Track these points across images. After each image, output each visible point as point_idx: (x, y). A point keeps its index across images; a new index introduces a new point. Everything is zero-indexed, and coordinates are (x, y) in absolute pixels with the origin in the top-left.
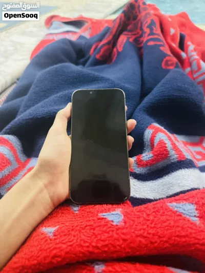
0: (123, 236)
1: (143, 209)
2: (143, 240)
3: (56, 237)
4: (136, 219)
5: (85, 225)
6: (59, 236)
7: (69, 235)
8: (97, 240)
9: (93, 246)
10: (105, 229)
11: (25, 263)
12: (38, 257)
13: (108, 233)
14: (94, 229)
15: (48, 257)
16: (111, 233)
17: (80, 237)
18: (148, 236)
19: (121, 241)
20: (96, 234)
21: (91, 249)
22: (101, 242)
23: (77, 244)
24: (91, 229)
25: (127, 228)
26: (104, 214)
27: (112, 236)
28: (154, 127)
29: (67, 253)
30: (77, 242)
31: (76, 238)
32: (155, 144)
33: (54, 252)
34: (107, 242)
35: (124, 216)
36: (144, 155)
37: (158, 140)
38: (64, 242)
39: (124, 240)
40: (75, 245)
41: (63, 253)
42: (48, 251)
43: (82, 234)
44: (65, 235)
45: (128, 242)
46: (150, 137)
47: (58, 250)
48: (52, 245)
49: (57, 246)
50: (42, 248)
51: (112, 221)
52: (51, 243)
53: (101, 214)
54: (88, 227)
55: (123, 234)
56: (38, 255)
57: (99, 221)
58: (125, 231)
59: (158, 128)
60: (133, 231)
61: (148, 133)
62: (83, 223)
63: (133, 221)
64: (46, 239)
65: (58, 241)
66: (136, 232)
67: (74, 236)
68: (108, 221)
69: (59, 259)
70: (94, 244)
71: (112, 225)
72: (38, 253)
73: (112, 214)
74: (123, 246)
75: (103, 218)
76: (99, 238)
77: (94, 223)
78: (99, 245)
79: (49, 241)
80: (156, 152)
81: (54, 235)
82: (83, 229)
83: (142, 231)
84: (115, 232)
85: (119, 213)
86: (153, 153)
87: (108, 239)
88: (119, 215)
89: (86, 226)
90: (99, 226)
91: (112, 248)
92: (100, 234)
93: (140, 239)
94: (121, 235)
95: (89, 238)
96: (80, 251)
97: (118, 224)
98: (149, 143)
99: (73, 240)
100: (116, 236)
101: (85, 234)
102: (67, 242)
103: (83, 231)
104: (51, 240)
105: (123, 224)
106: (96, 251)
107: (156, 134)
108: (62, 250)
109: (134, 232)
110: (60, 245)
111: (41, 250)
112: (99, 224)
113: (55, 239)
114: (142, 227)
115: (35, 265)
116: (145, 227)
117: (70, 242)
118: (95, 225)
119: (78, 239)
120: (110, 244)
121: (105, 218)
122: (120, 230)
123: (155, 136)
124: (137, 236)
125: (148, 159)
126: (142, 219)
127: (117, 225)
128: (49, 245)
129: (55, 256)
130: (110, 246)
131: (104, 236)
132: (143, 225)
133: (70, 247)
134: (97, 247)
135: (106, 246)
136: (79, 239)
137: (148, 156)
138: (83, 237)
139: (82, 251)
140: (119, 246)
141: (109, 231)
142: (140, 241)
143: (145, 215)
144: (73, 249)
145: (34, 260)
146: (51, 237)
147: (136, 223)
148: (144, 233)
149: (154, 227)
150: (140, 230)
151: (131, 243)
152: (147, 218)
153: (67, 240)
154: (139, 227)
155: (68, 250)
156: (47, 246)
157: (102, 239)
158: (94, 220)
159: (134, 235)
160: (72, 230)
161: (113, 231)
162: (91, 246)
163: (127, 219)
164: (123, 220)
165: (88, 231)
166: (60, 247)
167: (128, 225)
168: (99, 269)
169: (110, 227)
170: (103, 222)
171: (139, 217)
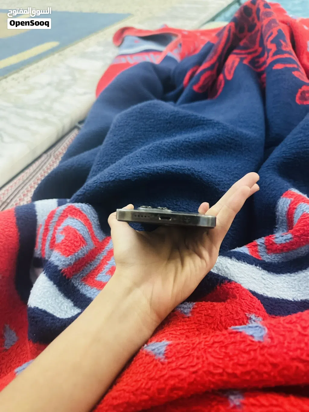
0: (272, 359)
1: (295, 320)
2: (301, 365)
3: (170, 360)
4: (287, 334)
5: (212, 341)
6: (174, 358)
7: (189, 355)
8: (234, 364)
9: (229, 374)
10: (242, 346)
11: (130, 398)
12: (149, 389)
13: (248, 353)
14: (226, 347)
15: (163, 389)
16: (252, 353)
17: (207, 359)
19: (270, 367)
20: (231, 354)
21: (225, 378)
22: (240, 368)
23: (205, 369)
24: (221, 347)
25: (275, 346)
26: (237, 327)
27: (255, 359)
28: (293, 195)
29: (190, 384)
30: (203, 367)
31: (201, 360)
32: (296, 220)
33: (172, 382)
34: (249, 368)
35: (268, 329)
36: (277, 235)
37: (300, 214)
38: (183, 366)
39: (274, 365)
40: (200, 372)
41: (186, 385)
42: (162, 380)
43: (208, 356)
44: (183, 357)
45: (281, 367)
46: (286, 210)
47: (177, 380)
48: (167, 372)
49: (175, 373)
50: (152, 376)
51: (252, 336)
52: (164, 369)
53: (233, 327)
54: (216, 345)
55: (271, 355)
56: (147, 387)
57: (232, 335)
58: (273, 351)
59: (300, 196)
60: (285, 350)
61: (284, 203)
62: (208, 339)
63: (283, 335)
64: (155, 362)
65: (174, 365)
66: (291, 353)
67: (198, 358)
68: (245, 337)
69: (181, 393)
70: (230, 371)
71: (252, 341)
72: (147, 383)
73: (250, 327)
74: (272, 374)
75: (237, 332)
76: (236, 361)
77: (226, 338)
78: (238, 372)
79: (160, 366)
80: (298, 231)
81: (167, 358)
82: (210, 347)
83: (299, 352)
84: (258, 351)
85: (260, 325)
86: (292, 234)
87: (250, 362)
88: (260, 327)
89: (214, 342)
90: (232, 343)
91: (257, 377)
92: (237, 355)
93: (296, 364)
94: (269, 357)
95: (221, 361)
96: (210, 381)
97: (261, 340)
98: (285, 218)
99: (197, 364)
100: (260, 358)
101: (214, 354)
102: (188, 367)
103: (210, 350)
104: (163, 364)
105: (269, 340)
106: (234, 380)
107: (296, 204)
108: (182, 380)
109: (286, 353)
110: (179, 372)
111: (151, 379)
112: (233, 340)
113: (169, 363)
114: (297, 345)
115: (145, 401)
116: (303, 345)
117: (193, 366)
118: (226, 342)
119: (203, 361)
120: (253, 370)
121: (241, 332)
122: (266, 350)
123: (294, 208)
124: (293, 359)
125: (284, 242)
126: (296, 334)
127: (259, 342)
128: (161, 371)
129: (174, 388)
130: (253, 373)
131: (243, 358)
132: (299, 342)
133: (194, 376)
134: (234, 375)
135: (248, 373)
136: (206, 362)
137: (284, 238)
138: (211, 359)
139: (213, 380)
140: (265, 372)
141: (250, 350)
142: (297, 367)
143: (299, 328)
144: (199, 379)
145: (143, 394)
146: (162, 360)
147: (288, 340)
148: (302, 354)
150: (296, 349)
151: (284, 369)
152: (303, 332)
153: (187, 364)
154: (293, 346)
155: (192, 380)
156: (159, 372)
157: (241, 363)
158: (224, 335)
159: (287, 358)
160: (193, 349)
161: (255, 350)
162: (225, 374)
163: (273, 334)
164: (268, 334)
165: (217, 350)
166: (179, 375)
167: (276, 342)
168: (235, 400)
169: (249, 345)
170: (238, 338)
171: (291, 331)
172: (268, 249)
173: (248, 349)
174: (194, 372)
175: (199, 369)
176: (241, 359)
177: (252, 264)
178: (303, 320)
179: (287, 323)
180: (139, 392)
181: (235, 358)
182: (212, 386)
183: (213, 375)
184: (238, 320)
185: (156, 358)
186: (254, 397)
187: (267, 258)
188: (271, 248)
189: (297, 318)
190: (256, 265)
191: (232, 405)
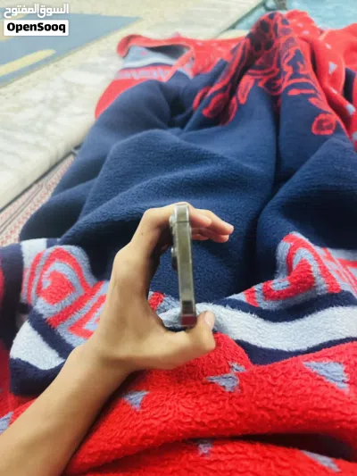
0: (238, 409)
1: (267, 370)
2: (267, 415)
3: (144, 410)
4: (257, 384)
7: (162, 406)
8: (202, 414)
9: (197, 423)
10: (213, 397)
12: (122, 438)
13: (217, 403)
14: (198, 398)
15: (136, 438)
16: (221, 403)
17: (178, 409)
18: (274, 408)
19: (236, 416)
20: (201, 404)
21: (193, 426)
22: (208, 417)
23: (175, 419)
24: (193, 398)
25: (244, 396)
26: (212, 377)
27: (224, 408)
28: (293, 239)
29: (161, 432)
30: (174, 416)
31: (172, 411)
32: (294, 267)
33: (144, 431)
34: (216, 417)
35: (240, 379)
36: (275, 281)
37: (299, 260)
38: (156, 416)
39: (241, 414)
40: (171, 421)
41: (156, 434)
42: (135, 429)
43: (180, 406)
44: (157, 407)
45: (246, 416)
46: (286, 254)
48: (140, 422)
49: (147, 422)
50: (126, 426)
51: (224, 387)
52: (139, 418)
53: (208, 378)
54: (189, 395)
55: (239, 405)
56: (121, 436)
57: (205, 386)
58: (241, 400)
59: (301, 240)
60: (253, 400)
61: (284, 247)
62: (182, 390)
63: (253, 386)
64: (130, 413)
65: (147, 415)
66: (258, 403)
67: (170, 408)
68: (217, 387)
69: (152, 442)
70: (198, 420)
71: (223, 392)
72: (121, 433)
73: (224, 378)
74: (238, 422)
75: (210, 383)
76: (205, 410)
77: (199, 389)
78: (206, 421)
79: (135, 415)
80: (295, 278)
81: (142, 408)
82: (182, 398)
83: (265, 401)
84: (227, 401)
85: (234, 376)
86: (290, 280)
87: (218, 411)
88: (233, 378)
89: (188, 393)
91: (223, 426)
92: (207, 405)
93: (261, 412)
94: (236, 406)
95: (191, 411)
96: (179, 429)
97: (232, 391)
98: (285, 263)
99: (168, 414)
100: (228, 408)
101: (186, 404)
102: (160, 417)
103: (182, 400)
104: (138, 414)
105: (239, 391)
106: (202, 429)
107: (295, 249)
108: (153, 429)
109: (254, 403)
110: (152, 421)
111: (125, 429)
112: (205, 390)
113: (144, 413)
114: (265, 395)
115: (119, 450)
116: (270, 395)
117: (165, 416)
118: (199, 392)
119: (175, 411)
120: (220, 419)
121: (214, 383)
122: (234, 399)
123: (294, 254)
124: (259, 408)
125: (281, 289)
126: (266, 384)
127: (230, 392)
128: (135, 421)
129: (145, 437)
130: (220, 422)
131: (212, 407)
132: (267, 392)
133: (164, 425)
134: (202, 424)
135: (215, 421)
136: (178, 412)
137: (282, 284)
138: (183, 409)
139: (182, 429)
140: (232, 421)
142: (263, 416)
143: (270, 379)
144: (168, 427)
145: (116, 442)
146: (138, 410)
147: (257, 390)
148: (268, 404)
149: (283, 395)
150: (263, 399)
151: (249, 417)
152: (272, 382)
153: (159, 414)
154: (261, 396)
155: (162, 428)
156: (133, 422)
157: (209, 412)
158: (197, 385)
159: (253, 407)
160: (167, 399)
161: (224, 400)
162: (194, 423)
163: (244, 384)
164: (239, 384)
165: (190, 400)
166: (152, 424)
167: (245, 392)
168: (204, 449)
169: (220, 395)
170: (211, 388)
171: (262, 381)
172: (266, 296)
173: (218, 399)
174: (164, 422)
175: (170, 419)
176: (211, 409)
177: (247, 312)
178: (275, 370)
179: (260, 374)
180: (113, 441)
181: (204, 408)
182: (181, 435)
183: (183, 423)
184: (220, 369)
185: (133, 407)
186: (221, 445)
187: (265, 305)
188: (268, 294)
189: (269, 368)
190: (251, 313)
191: (201, 453)
